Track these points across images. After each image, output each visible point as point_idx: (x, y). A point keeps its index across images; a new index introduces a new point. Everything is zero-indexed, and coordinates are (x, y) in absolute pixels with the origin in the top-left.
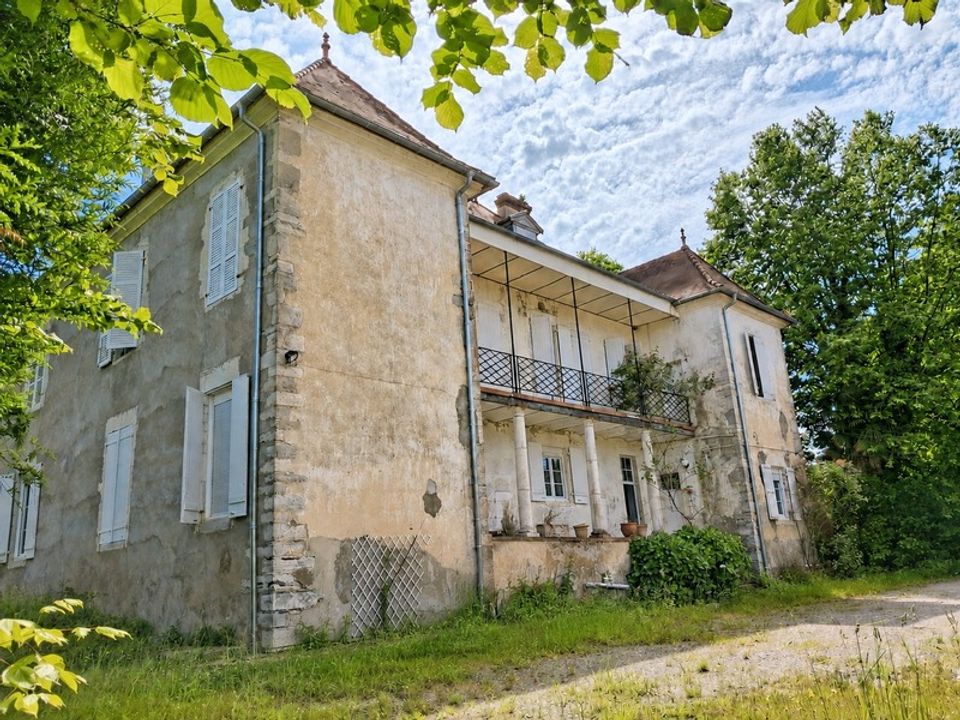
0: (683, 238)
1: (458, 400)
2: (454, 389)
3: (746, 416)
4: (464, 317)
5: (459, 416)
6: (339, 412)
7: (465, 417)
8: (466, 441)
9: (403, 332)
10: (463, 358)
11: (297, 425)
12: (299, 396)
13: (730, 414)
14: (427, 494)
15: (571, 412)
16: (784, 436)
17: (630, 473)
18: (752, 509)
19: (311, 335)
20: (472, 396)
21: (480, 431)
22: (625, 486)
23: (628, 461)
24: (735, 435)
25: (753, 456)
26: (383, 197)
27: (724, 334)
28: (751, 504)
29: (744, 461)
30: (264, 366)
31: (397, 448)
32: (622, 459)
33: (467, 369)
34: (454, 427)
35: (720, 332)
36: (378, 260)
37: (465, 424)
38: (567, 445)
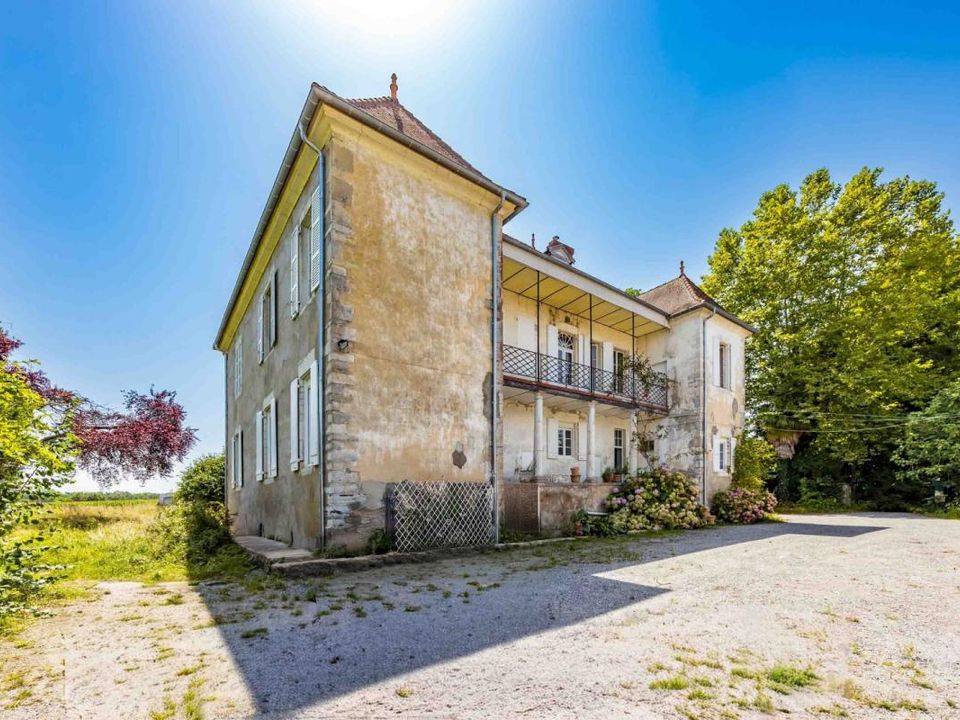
0: (682, 268)
1: (484, 384)
2: (482, 375)
3: (708, 401)
4: (493, 318)
5: (485, 396)
6: (385, 390)
7: (489, 398)
8: (489, 414)
9: (439, 328)
10: (490, 352)
11: (350, 399)
12: (352, 377)
13: (696, 401)
14: (456, 452)
15: (578, 396)
16: (734, 416)
17: (620, 441)
18: (702, 465)
19: (361, 328)
20: (495, 381)
21: (501, 406)
22: (616, 450)
23: (620, 432)
24: (697, 415)
25: (708, 430)
26: (427, 213)
27: (702, 340)
28: (701, 462)
29: (701, 432)
30: (327, 353)
31: (434, 419)
32: (616, 432)
33: (493, 360)
34: (479, 404)
35: (699, 339)
36: (420, 268)
37: (489, 402)
38: (577, 421)
